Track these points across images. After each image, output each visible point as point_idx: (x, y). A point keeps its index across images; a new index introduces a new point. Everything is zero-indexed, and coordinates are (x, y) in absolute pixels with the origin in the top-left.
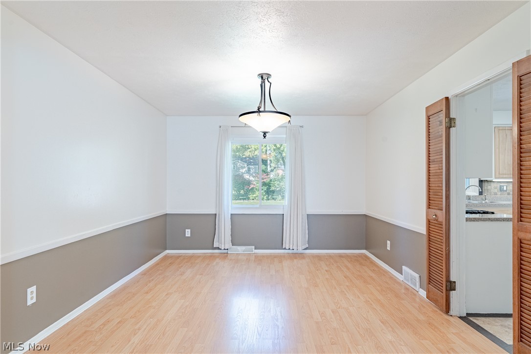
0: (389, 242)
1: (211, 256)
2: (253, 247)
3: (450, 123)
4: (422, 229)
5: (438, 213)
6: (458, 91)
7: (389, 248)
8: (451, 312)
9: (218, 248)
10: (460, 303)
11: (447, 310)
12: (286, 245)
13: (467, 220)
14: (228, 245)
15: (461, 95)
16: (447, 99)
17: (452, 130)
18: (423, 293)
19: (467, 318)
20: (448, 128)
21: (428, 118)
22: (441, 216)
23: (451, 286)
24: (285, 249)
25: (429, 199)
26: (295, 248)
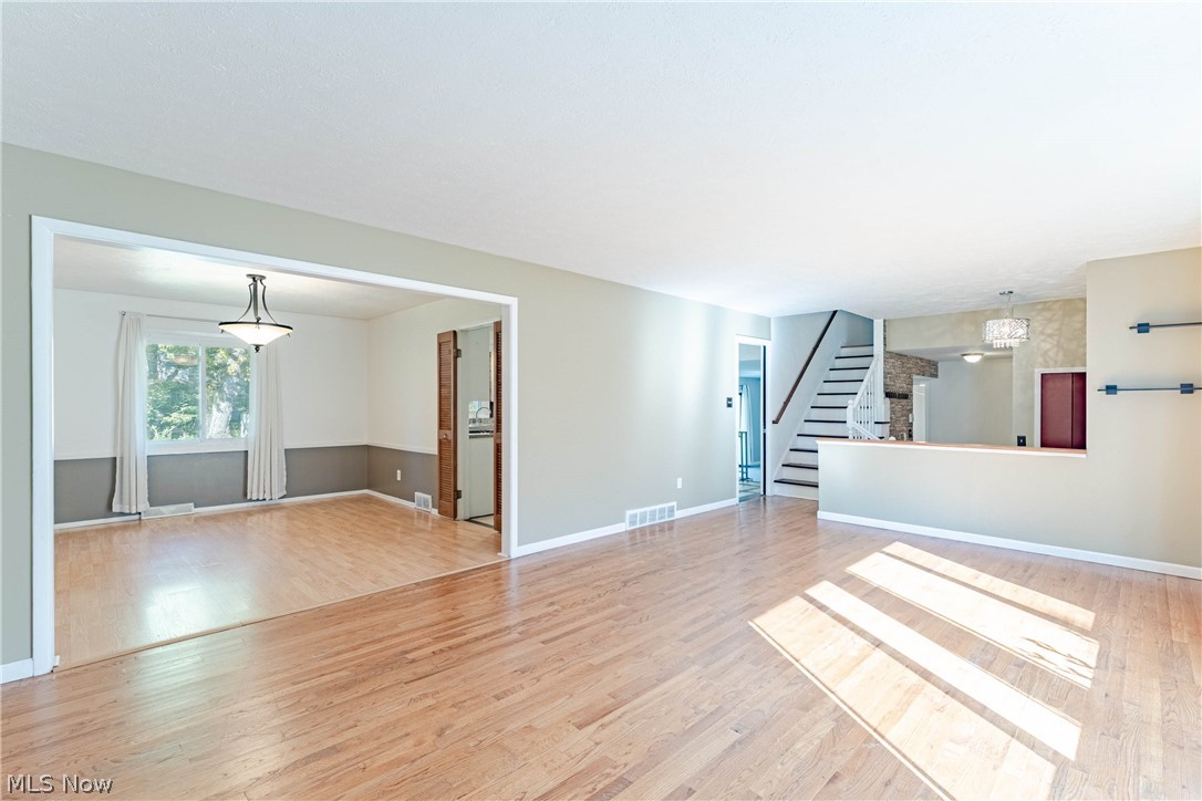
0: (399, 472)
1: (105, 529)
2: (192, 504)
3: (458, 353)
4: (434, 450)
5: (448, 432)
6: (463, 327)
7: (399, 479)
8: (458, 518)
9: (122, 514)
10: (463, 509)
11: (455, 516)
12: (253, 493)
13: (470, 437)
14: (143, 506)
15: (466, 331)
16: (455, 332)
17: (459, 359)
18: (435, 512)
19: (469, 520)
20: (456, 358)
21: (440, 345)
22: (450, 434)
23: (458, 495)
24: (251, 500)
25: (440, 421)
26: (268, 498)
